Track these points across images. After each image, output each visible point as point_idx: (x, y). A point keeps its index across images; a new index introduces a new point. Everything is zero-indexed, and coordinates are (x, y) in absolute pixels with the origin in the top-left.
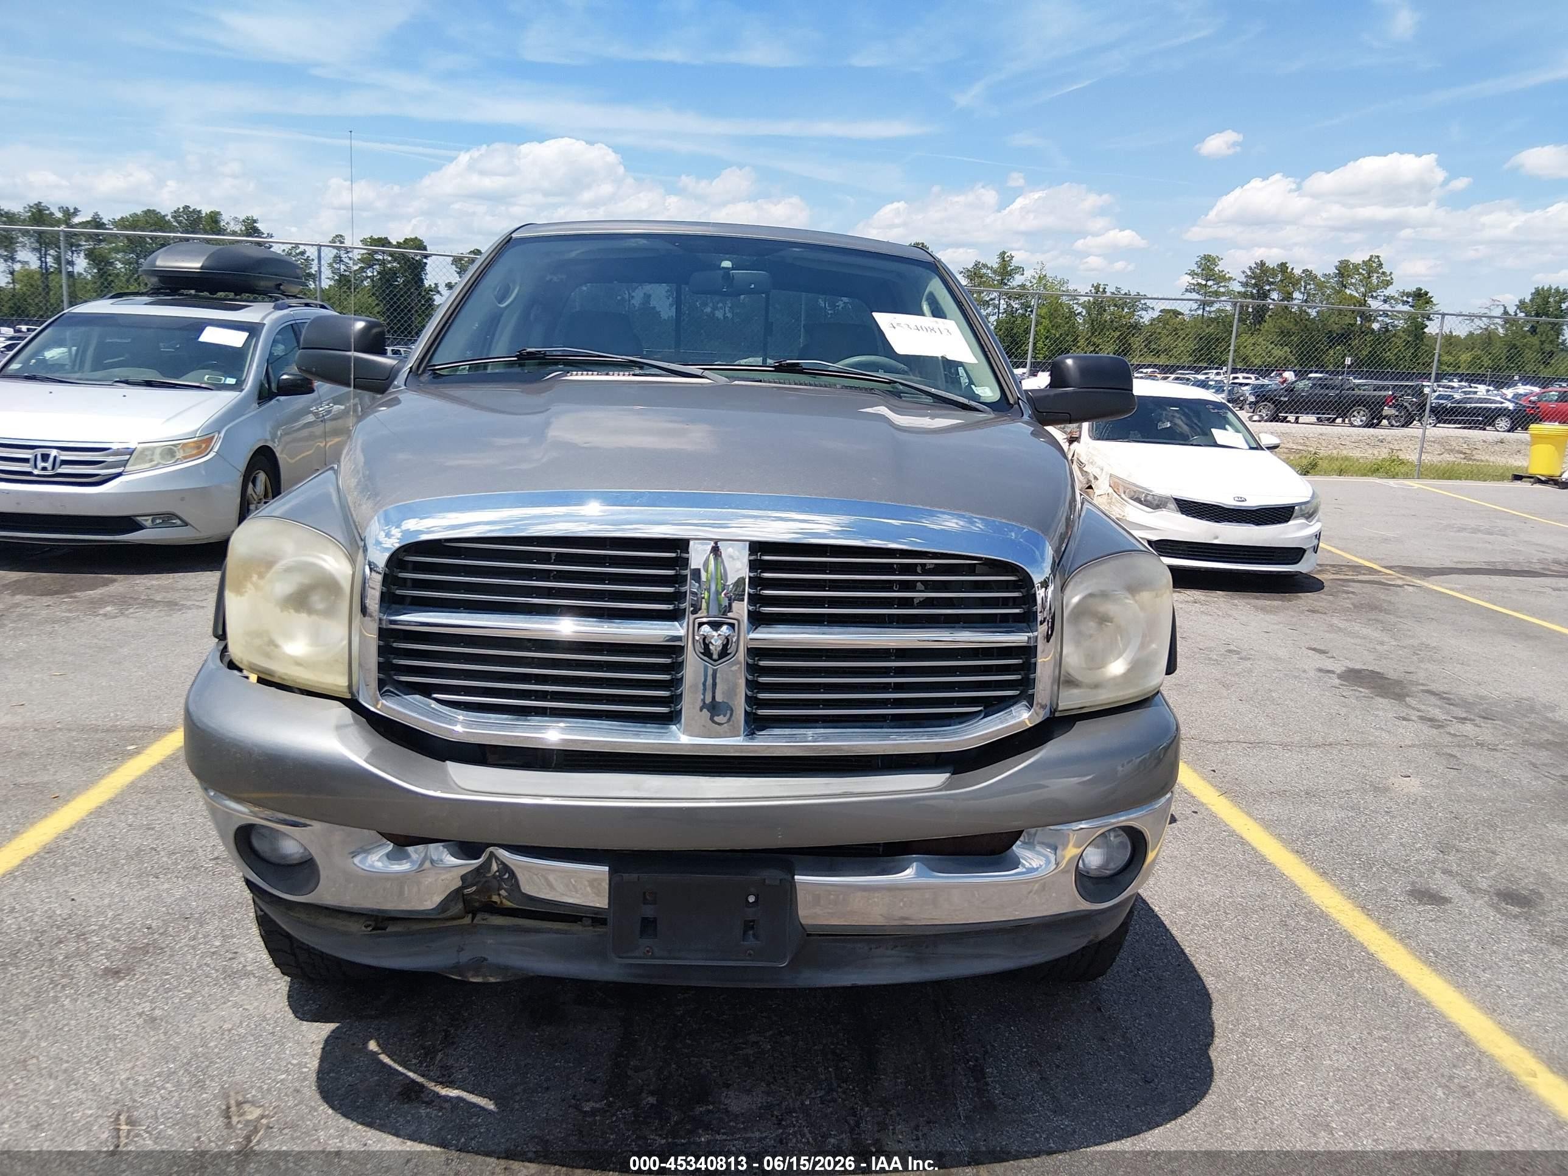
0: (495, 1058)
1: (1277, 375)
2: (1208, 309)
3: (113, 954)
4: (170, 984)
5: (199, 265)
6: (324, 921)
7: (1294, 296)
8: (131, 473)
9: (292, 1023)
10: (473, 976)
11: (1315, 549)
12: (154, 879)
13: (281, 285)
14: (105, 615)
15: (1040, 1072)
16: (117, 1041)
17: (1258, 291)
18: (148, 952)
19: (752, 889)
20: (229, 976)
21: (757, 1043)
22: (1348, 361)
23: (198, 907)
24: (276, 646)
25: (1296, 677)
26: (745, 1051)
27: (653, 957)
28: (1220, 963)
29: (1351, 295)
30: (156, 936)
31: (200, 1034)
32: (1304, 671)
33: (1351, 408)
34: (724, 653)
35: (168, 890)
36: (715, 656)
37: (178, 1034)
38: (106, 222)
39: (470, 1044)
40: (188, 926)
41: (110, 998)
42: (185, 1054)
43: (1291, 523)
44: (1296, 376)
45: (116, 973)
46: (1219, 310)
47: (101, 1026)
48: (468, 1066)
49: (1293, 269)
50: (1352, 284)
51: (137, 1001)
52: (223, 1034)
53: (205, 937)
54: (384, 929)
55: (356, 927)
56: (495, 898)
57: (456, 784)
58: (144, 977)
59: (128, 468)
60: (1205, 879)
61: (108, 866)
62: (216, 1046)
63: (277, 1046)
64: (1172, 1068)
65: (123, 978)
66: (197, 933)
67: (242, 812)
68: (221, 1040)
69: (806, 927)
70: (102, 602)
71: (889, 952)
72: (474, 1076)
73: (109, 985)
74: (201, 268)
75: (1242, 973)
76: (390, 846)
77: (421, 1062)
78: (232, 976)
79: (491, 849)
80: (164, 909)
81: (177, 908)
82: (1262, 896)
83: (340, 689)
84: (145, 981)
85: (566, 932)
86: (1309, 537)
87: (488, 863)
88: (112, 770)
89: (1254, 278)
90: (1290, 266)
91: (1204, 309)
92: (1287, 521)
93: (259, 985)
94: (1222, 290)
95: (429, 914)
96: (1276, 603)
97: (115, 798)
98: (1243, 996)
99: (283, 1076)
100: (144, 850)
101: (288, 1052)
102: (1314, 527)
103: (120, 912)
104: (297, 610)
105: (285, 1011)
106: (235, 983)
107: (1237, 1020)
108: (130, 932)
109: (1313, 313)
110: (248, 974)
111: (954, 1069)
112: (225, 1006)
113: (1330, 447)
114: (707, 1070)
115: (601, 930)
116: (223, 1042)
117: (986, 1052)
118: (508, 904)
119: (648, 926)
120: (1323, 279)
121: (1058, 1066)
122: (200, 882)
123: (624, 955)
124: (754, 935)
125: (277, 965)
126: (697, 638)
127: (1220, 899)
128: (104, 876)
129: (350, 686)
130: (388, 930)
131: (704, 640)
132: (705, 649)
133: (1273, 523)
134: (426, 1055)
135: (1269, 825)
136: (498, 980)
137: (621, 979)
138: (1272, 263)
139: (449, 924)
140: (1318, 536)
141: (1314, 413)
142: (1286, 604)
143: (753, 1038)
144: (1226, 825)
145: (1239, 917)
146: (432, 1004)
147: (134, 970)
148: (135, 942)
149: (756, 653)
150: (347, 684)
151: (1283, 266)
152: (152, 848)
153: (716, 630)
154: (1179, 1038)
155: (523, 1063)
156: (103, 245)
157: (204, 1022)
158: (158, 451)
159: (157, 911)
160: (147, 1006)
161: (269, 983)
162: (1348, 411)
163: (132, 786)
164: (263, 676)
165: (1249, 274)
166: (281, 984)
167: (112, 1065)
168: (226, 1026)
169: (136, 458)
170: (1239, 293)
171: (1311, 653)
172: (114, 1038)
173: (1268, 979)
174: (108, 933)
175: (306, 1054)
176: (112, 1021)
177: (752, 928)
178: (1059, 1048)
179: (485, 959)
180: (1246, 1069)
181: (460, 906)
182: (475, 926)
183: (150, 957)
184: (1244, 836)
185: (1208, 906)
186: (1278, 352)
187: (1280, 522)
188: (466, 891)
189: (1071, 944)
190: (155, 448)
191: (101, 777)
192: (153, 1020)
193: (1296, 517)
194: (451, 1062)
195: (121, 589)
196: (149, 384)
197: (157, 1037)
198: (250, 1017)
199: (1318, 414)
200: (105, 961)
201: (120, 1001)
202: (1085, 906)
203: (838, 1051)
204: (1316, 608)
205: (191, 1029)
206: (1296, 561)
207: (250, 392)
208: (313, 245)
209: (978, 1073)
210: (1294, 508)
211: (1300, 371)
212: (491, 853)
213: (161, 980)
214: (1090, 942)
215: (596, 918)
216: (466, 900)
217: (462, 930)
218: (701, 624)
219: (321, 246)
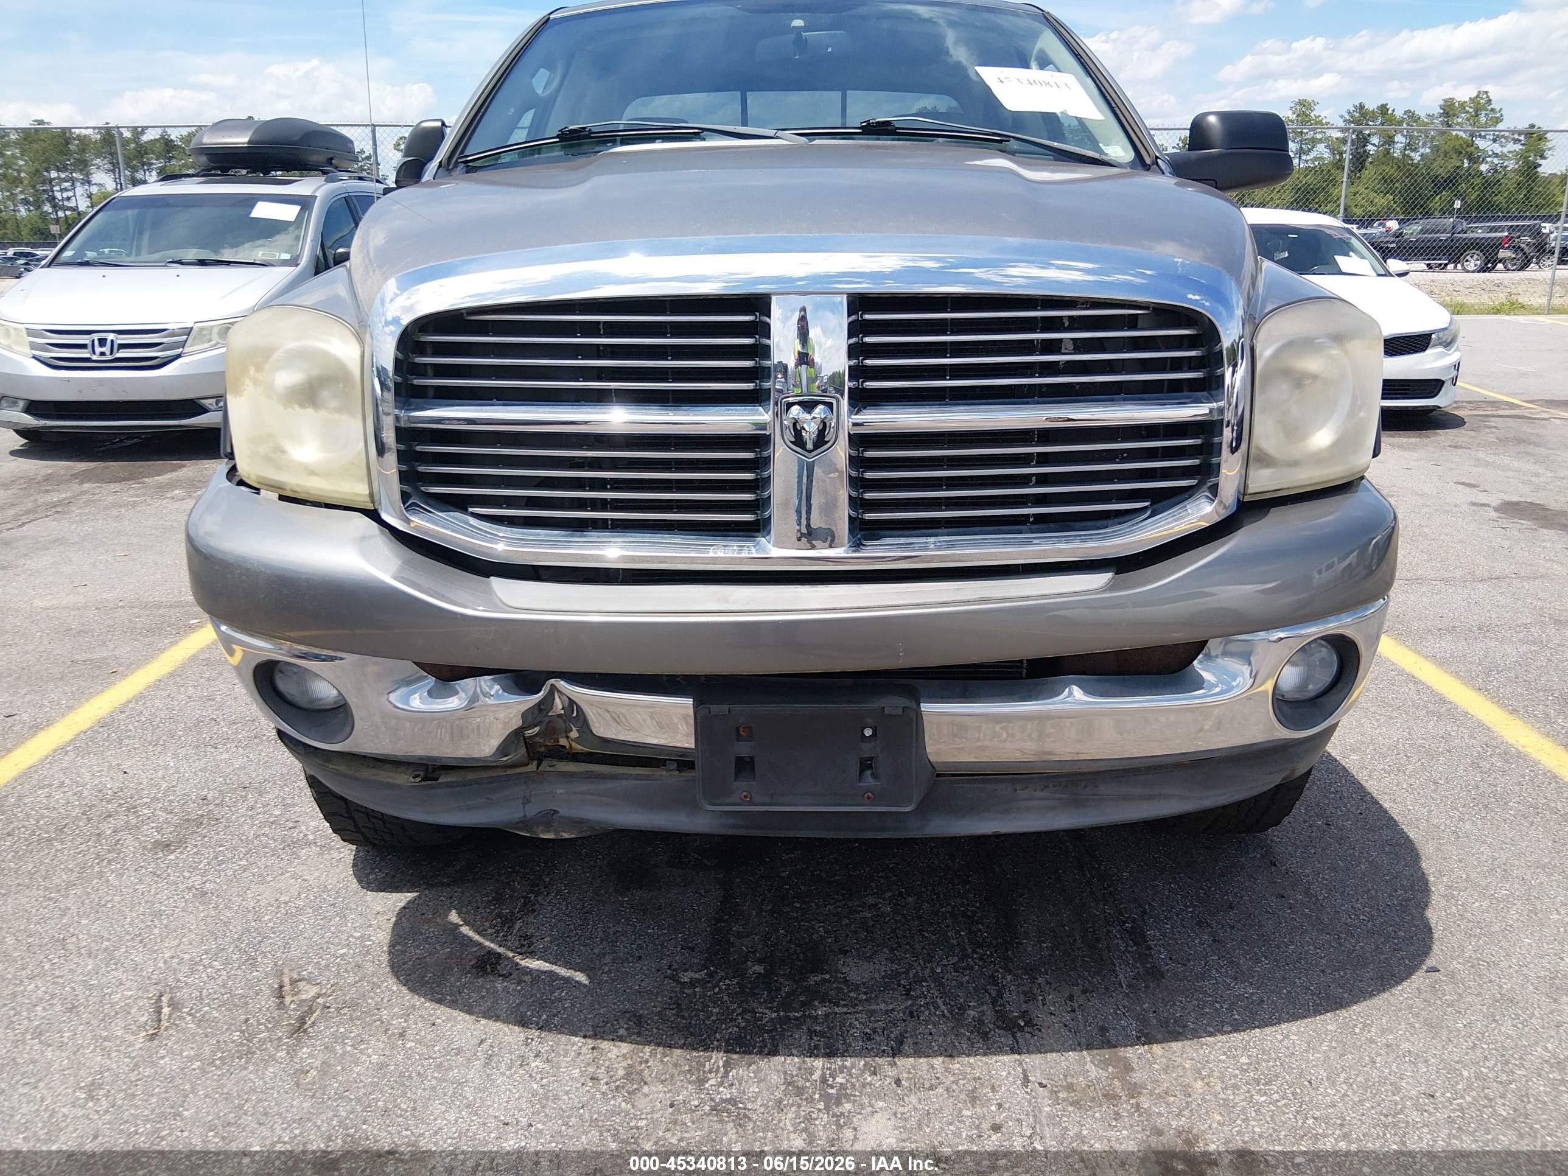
0: (580, 925)
1: (1380, 225)
2: (1304, 157)
3: (165, 826)
4: (224, 856)
5: (246, 140)
6: (366, 773)
7: (1396, 140)
8: (190, 354)
9: (356, 893)
10: (543, 832)
11: (1454, 381)
12: (213, 750)
13: (332, 159)
14: (173, 498)
15: (1211, 934)
16: (163, 917)
17: (1357, 136)
18: (201, 823)
19: (869, 721)
20: (289, 845)
21: (877, 904)
22: (1458, 204)
23: (258, 775)
24: (283, 452)
25: (1448, 512)
26: (862, 915)
27: (751, 803)
28: (1409, 810)
29: (1457, 135)
30: (211, 807)
31: (254, 908)
32: (1456, 506)
33: (1465, 251)
34: (821, 440)
35: (226, 761)
36: (810, 446)
37: (229, 908)
38: (174, 139)
39: (552, 910)
40: (246, 796)
41: (158, 873)
42: (236, 929)
43: (1428, 351)
44: (1399, 224)
45: (167, 846)
46: (1315, 159)
47: (147, 902)
48: (550, 935)
49: (1394, 110)
50: (1458, 124)
51: (187, 875)
52: (278, 907)
53: (264, 806)
54: (437, 779)
55: (404, 779)
56: (563, 742)
57: (502, 601)
58: (196, 850)
59: (186, 350)
60: (1377, 720)
61: (165, 738)
62: (270, 920)
63: (338, 919)
64: (1369, 927)
65: (174, 851)
66: (256, 802)
67: (265, 648)
68: (277, 913)
69: (935, 766)
70: (171, 486)
71: (1038, 794)
72: (558, 945)
73: (158, 859)
74: (249, 143)
75: (1437, 821)
76: (431, 681)
77: (497, 932)
78: (291, 845)
79: (552, 681)
80: (221, 779)
81: (236, 777)
82: (1446, 737)
83: (361, 499)
84: (197, 853)
85: (647, 778)
86: (1448, 368)
87: (549, 700)
88: (173, 644)
89: (1352, 122)
90: (1391, 107)
91: (1300, 158)
92: (1425, 350)
93: (321, 854)
94: (1319, 136)
95: (486, 761)
96: (1413, 440)
97: (175, 671)
98: (1441, 845)
99: (344, 951)
100: (202, 722)
101: (349, 924)
102: (1453, 357)
103: (175, 783)
104: (302, 405)
105: (348, 881)
106: (294, 853)
107: (1439, 871)
108: (184, 804)
109: (1416, 157)
110: (308, 844)
111: (1108, 931)
112: (283, 877)
113: (1443, 294)
114: (821, 936)
115: (688, 774)
116: (278, 915)
117: (1145, 912)
118: (578, 747)
119: (744, 766)
120: (1426, 120)
121: (1232, 927)
122: (261, 751)
123: (717, 802)
124: (872, 774)
125: (335, 831)
126: (786, 422)
127: (1398, 741)
128: (160, 748)
129: (371, 495)
130: (440, 781)
131: (795, 425)
132: (795, 437)
133: (1409, 353)
134: (503, 924)
135: (1442, 662)
136: (573, 836)
137: (715, 831)
138: (1372, 105)
139: (510, 772)
140: (1457, 367)
141: (1424, 259)
142: (1425, 441)
143: (871, 900)
144: (1393, 664)
145: (1423, 761)
146: (510, 870)
147: (186, 842)
148: (188, 813)
149: (860, 440)
150: (367, 492)
151: (1383, 109)
152: (212, 719)
153: (810, 413)
154: (1373, 893)
155: (611, 931)
156: (173, 162)
157: (259, 895)
158: (215, 331)
159: (214, 782)
160: (197, 880)
161: (332, 852)
162: (1462, 254)
163: (194, 659)
164: (282, 493)
165: (1348, 118)
166: (346, 852)
167: (156, 943)
168: (283, 899)
169: (194, 339)
170: (1337, 139)
171: (1460, 487)
172: (160, 913)
173: (1468, 825)
174: (160, 805)
175: (370, 926)
176: (159, 896)
177: (870, 767)
178: (1231, 907)
179: (556, 812)
180: (1459, 926)
181: (523, 751)
182: (541, 774)
183: (204, 829)
184: (1416, 675)
185: (1385, 749)
186: (1381, 201)
187: (1416, 352)
188: (529, 733)
189: (1263, 781)
190: (212, 327)
191: (162, 650)
192: (204, 894)
193: (1434, 346)
194: (531, 931)
195: (190, 473)
196: (202, 263)
197: (206, 913)
198: (309, 888)
199: (1429, 259)
200: (156, 834)
201: (169, 875)
202: (1284, 733)
203: (969, 913)
204: (1459, 444)
205: (244, 903)
206: (1433, 394)
207: (305, 268)
208: (366, 126)
209: (1137, 936)
210: (1430, 335)
211: (1403, 220)
212: (552, 685)
213: (214, 852)
214: (1284, 779)
215: (682, 761)
216: (529, 744)
217: (527, 778)
218: (789, 405)
219: (375, 126)
